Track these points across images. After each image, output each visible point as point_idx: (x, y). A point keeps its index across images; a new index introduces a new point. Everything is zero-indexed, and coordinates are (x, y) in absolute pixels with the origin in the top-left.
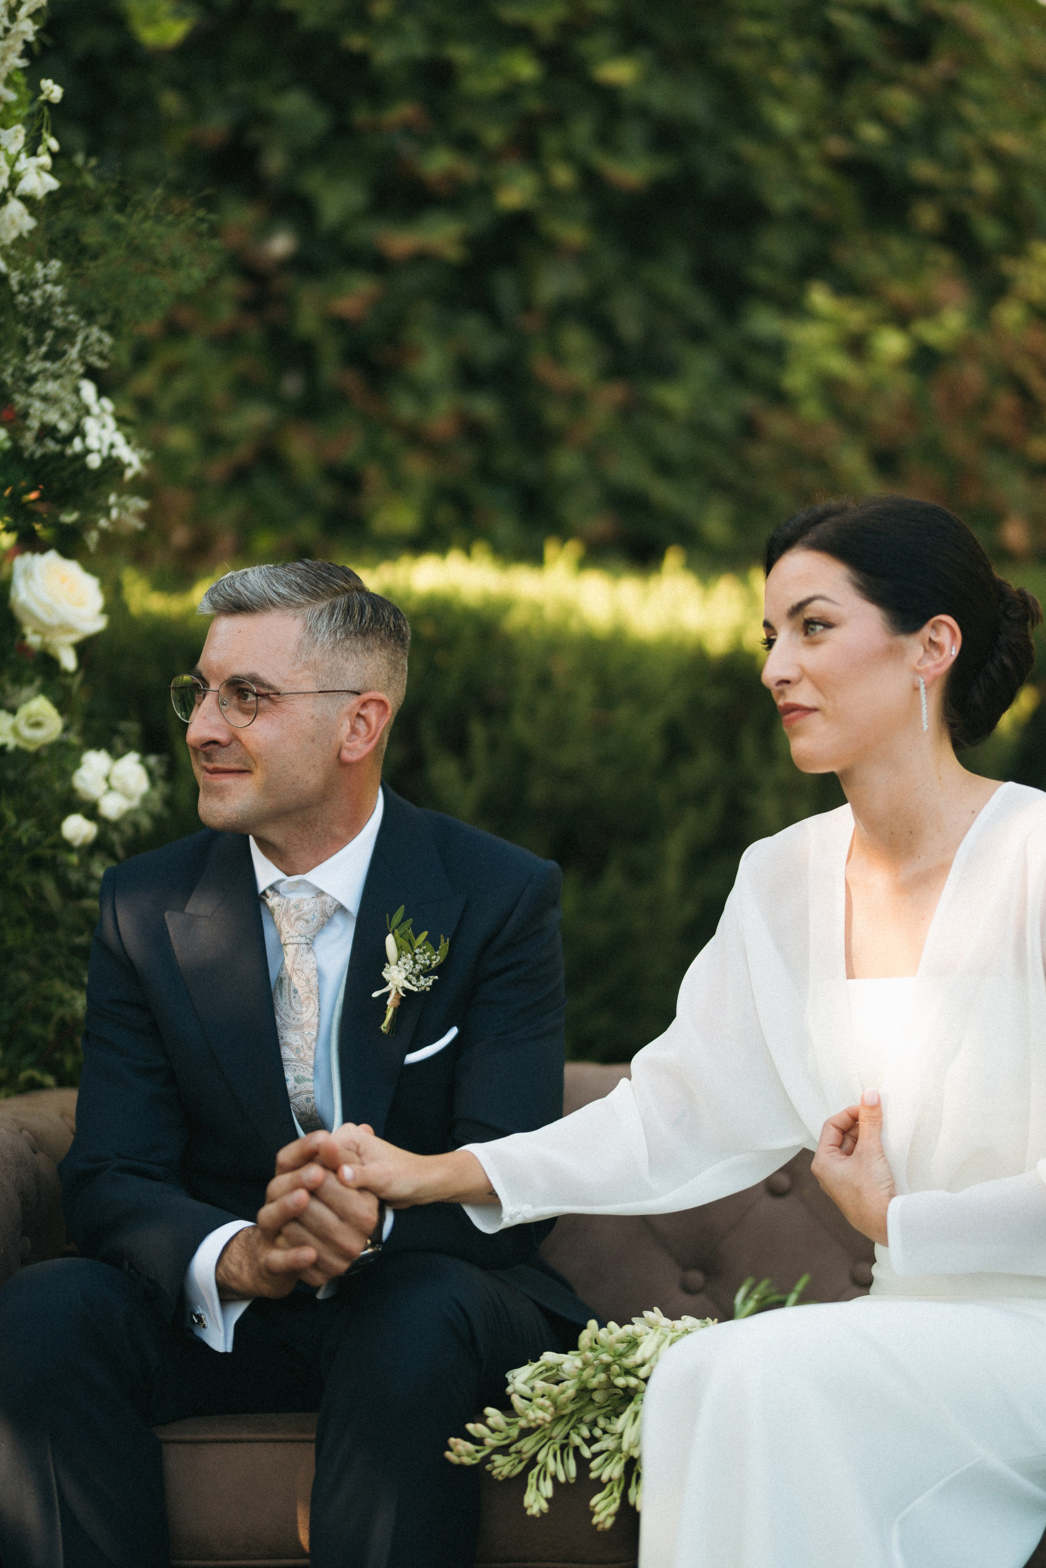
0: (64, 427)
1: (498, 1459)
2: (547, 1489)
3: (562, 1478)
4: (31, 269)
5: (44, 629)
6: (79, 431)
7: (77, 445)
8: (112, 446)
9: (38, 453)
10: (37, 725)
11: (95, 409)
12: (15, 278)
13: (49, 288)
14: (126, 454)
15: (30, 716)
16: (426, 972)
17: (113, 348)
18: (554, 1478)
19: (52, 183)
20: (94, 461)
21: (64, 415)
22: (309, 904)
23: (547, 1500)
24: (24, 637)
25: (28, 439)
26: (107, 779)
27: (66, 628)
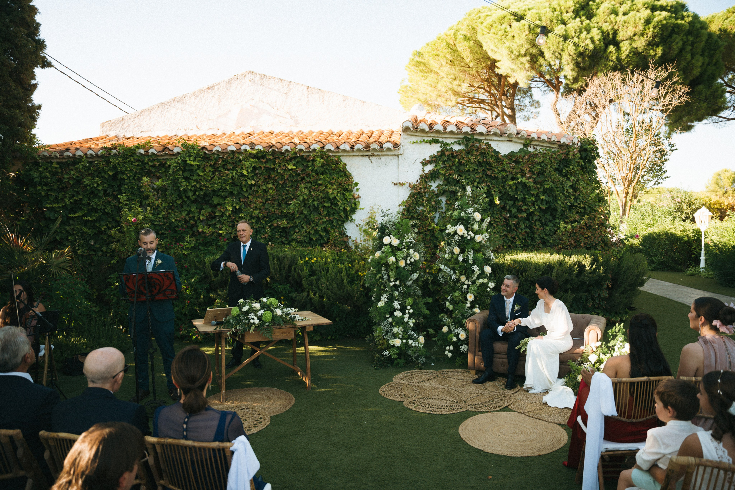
5: (486, 273)
8: (493, 258)
11: (491, 254)
12: (486, 244)
13: (488, 245)
15: (485, 280)
19: (489, 237)
20: (491, 259)
21: (489, 255)
22: (509, 302)
25: (486, 257)
26: (491, 285)
27: (488, 273)
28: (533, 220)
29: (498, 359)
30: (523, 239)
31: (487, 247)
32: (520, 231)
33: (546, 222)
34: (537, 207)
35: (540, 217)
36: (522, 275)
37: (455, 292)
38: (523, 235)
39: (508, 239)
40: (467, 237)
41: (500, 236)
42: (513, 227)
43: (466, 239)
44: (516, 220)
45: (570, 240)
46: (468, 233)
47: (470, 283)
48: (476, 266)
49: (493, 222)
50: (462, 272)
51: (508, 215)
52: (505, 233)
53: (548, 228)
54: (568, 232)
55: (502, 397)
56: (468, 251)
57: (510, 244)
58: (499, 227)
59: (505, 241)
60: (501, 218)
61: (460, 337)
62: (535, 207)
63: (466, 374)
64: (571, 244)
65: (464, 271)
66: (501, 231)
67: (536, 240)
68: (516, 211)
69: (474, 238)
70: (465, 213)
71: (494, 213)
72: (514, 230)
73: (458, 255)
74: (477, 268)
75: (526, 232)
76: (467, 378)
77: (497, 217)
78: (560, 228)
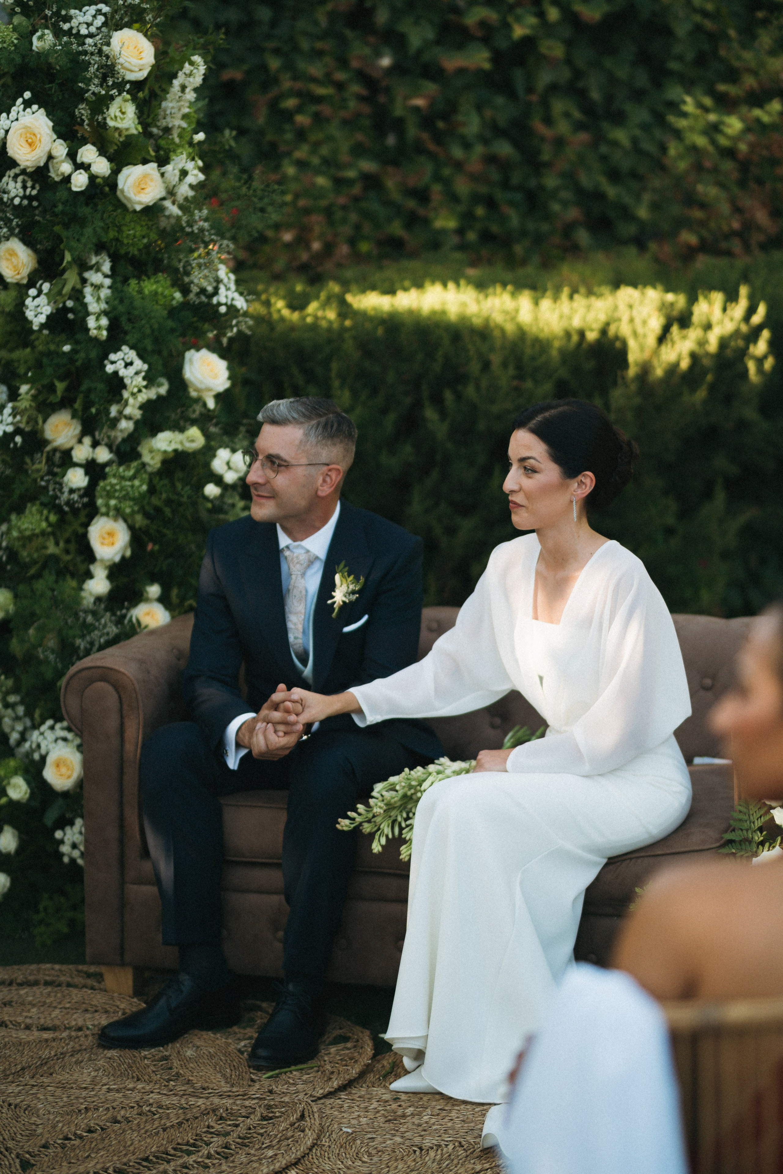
0: (210, 289)
1: (366, 825)
2: (383, 841)
3: (390, 836)
4: (192, 215)
5: (197, 390)
6: (216, 292)
7: (215, 300)
8: (233, 299)
9: (197, 302)
10: (193, 441)
11: (226, 280)
12: (185, 218)
13: (201, 223)
14: (240, 303)
15: (188, 438)
16: (353, 592)
17: (234, 250)
18: (387, 836)
19: (202, 177)
20: (223, 309)
21: (210, 283)
22: (303, 557)
23: (382, 846)
24: (189, 393)
25: (192, 296)
26: (228, 463)
27: (209, 390)
28: (530, 90)
29: (253, 898)
30: (476, 198)
31: (198, 238)
32: (457, 153)
33: (609, 98)
34: (553, 14)
35: (578, 74)
36: (437, 400)
37: (20, 510)
38: (474, 178)
39: (389, 203)
40: (67, 179)
41: (339, 183)
42: (412, 131)
43: (61, 194)
44: (431, 87)
45: (747, 202)
46: (72, 155)
47: (103, 455)
48: (127, 353)
49: (291, 103)
50: (52, 388)
51: (386, 62)
52: (368, 166)
53: (621, 135)
54: (730, 153)
55: (253, 1120)
56: (83, 266)
57: (396, 228)
58: (334, 129)
59: (366, 215)
60: (340, 76)
61: (50, 774)
62: (541, 15)
63: (76, 995)
64: (749, 226)
65: (60, 386)
66: (344, 157)
67: (556, 207)
68: (430, 34)
69: (111, 182)
70: (58, 33)
71: (296, 48)
72: (419, 149)
73: (22, 289)
74: (139, 364)
75: (491, 159)
76: (77, 1019)
77: (316, 70)
78: (678, 134)
